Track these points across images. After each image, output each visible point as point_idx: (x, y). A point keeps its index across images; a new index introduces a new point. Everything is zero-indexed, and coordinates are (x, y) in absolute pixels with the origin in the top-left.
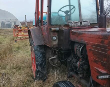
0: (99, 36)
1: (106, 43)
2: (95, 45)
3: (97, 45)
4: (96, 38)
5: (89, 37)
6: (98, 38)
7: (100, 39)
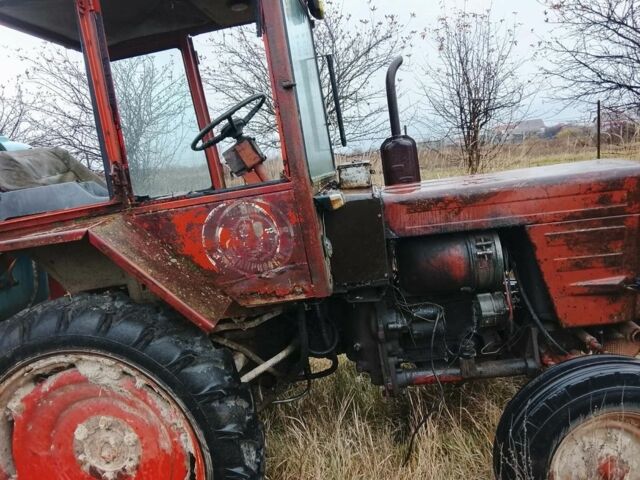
0: (590, 184)
1: (619, 200)
2: (577, 214)
3: (586, 214)
4: (577, 194)
5: (537, 199)
6: (585, 193)
7: (595, 192)
